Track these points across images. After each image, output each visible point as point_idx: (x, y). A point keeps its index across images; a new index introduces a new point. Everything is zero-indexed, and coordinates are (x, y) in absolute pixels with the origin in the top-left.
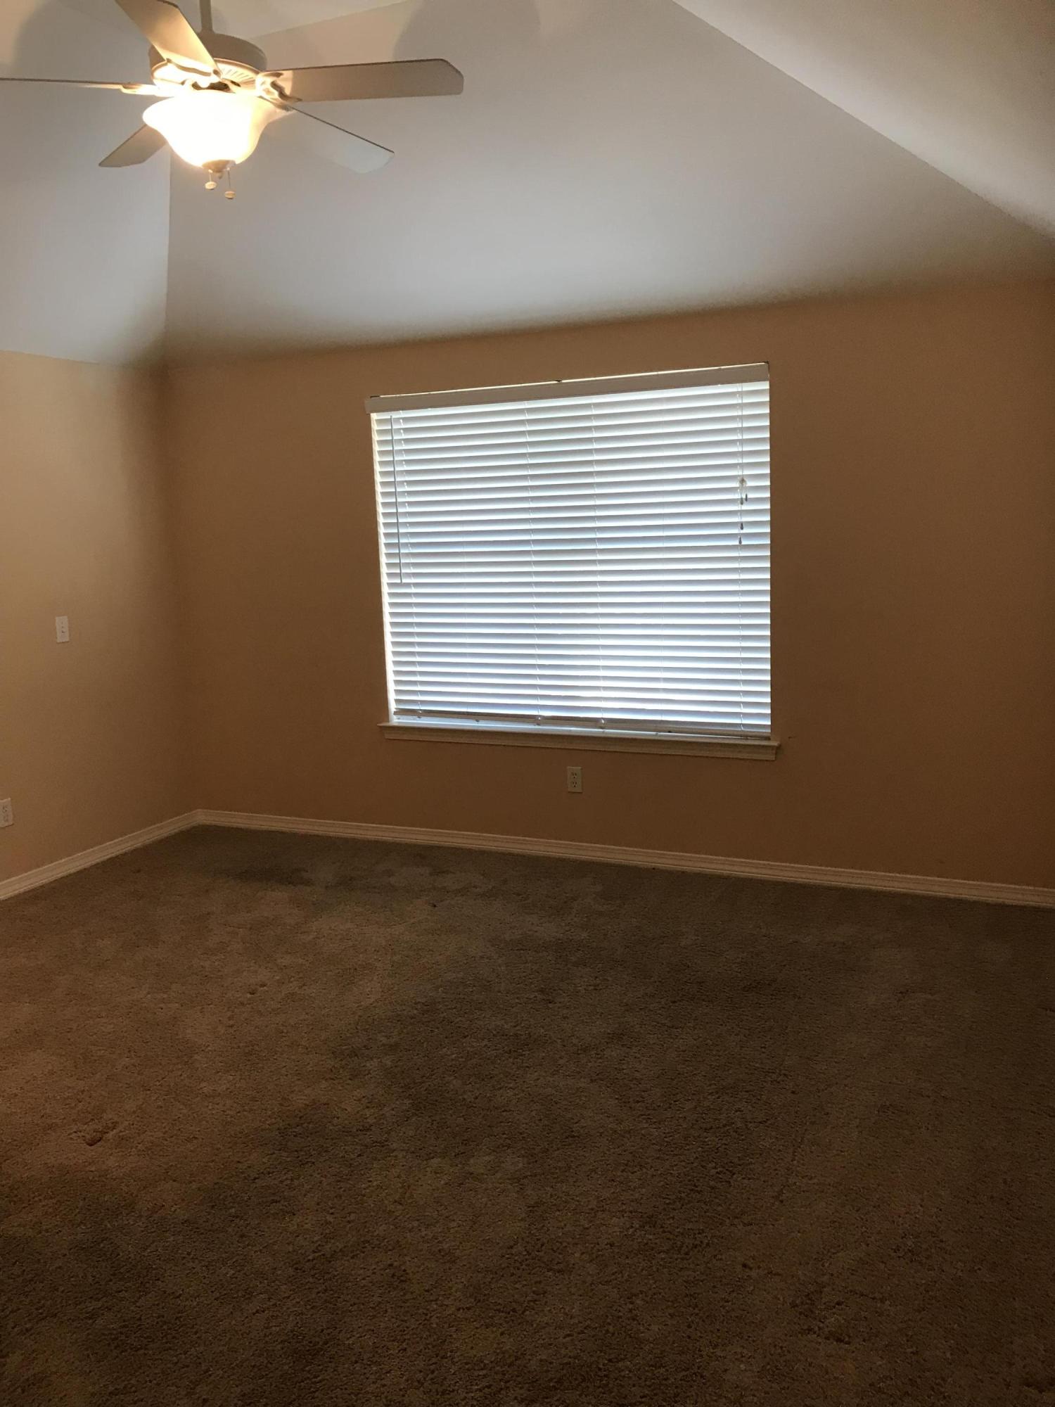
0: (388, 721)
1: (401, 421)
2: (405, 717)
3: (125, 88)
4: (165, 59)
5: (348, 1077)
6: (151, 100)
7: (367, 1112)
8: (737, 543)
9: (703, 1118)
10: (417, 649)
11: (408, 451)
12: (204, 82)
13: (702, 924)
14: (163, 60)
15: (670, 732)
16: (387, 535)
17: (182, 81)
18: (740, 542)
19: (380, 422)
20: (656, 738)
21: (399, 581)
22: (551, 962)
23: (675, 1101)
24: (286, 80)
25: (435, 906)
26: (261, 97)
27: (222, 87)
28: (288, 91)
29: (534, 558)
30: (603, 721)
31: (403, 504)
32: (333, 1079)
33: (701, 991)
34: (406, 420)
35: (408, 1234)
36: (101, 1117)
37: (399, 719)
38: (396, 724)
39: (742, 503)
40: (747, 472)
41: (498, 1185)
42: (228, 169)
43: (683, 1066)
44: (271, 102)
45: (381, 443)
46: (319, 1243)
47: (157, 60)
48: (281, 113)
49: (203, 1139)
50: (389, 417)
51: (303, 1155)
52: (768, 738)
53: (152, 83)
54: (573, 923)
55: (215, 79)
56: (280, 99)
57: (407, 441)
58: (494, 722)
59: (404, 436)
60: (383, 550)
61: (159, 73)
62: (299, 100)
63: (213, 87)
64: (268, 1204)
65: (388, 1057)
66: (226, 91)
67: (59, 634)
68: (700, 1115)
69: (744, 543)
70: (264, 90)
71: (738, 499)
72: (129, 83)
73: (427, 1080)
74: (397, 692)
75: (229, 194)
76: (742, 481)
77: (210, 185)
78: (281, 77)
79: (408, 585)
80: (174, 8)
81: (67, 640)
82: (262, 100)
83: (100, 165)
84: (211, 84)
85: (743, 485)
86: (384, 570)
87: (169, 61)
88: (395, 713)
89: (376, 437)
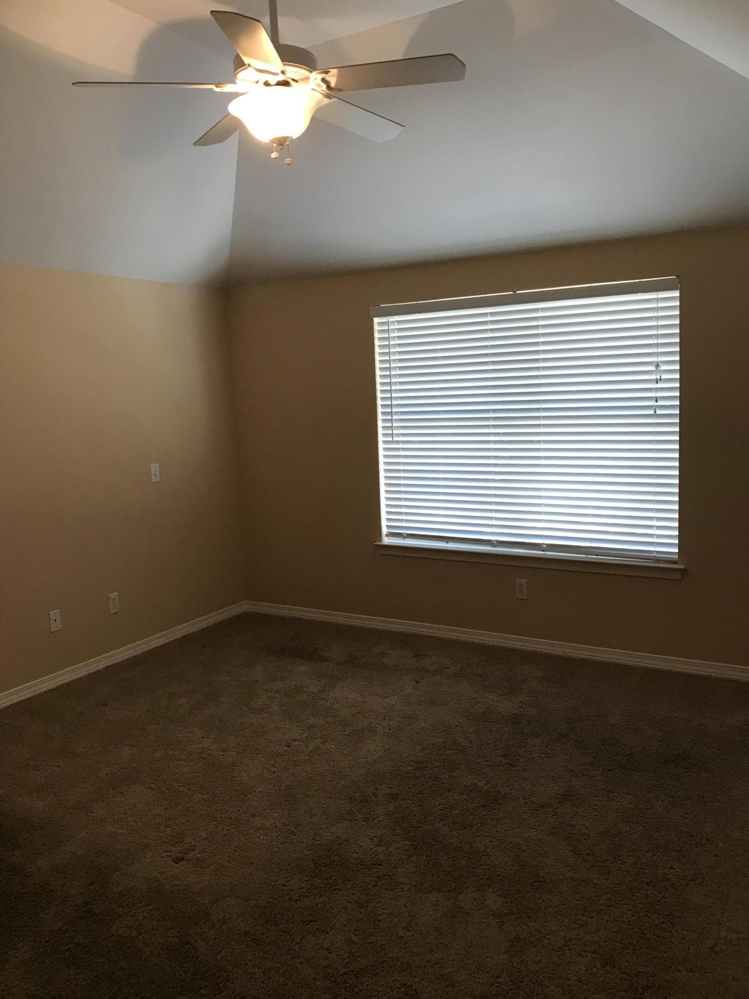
0: (381, 540)
1: (396, 323)
2: (393, 538)
3: (217, 87)
4: (246, 64)
5: (362, 819)
6: (234, 95)
7: (379, 849)
8: (652, 412)
9: (643, 873)
10: (403, 489)
11: (400, 345)
12: (273, 80)
13: (626, 706)
14: (245, 65)
15: (597, 555)
16: (383, 406)
17: (256, 81)
18: (655, 412)
19: (380, 324)
20: (587, 560)
21: (391, 439)
22: (510, 733)
23: (618, 856)
24: (332, 76)
25: (418, 683)
26: (313, 89)
27: (285, 83)
28: (333, 85)
29: (493, 423)
30: (544, 546)
31: (396, 383)
32: (351, 820)
33: (631, 762)
34: (399, 322)
35: (416, 958)
36: (183, 841)
37: (389, 539)
38: (387, 544)
39: (657, 383)
40: (661, 359)
41: (484, 920)
42: (288, 143)
43: (623, 826)
44: (320, 93)
45: (380, 339)
46: (348, 960)
47: (239, 64)
48: (326, 101)
49: (257, 864)
50: (387, 320)
51: (331, 883)
52: (676, 563)
53: (235, 83)
54: (524, 701)
55: (281, 78)
56: (327, 90)
57: (399, 337)
58: (458, 544)
59: (397, 334)
60: (380, 417)
61: (242, 75)
62: (341, 90)
63: (279, 84)
64: (308, 923)
65: (391, 804)
66: (288, 86)
67: (153, 477)
68: (640, 870)
69: (658, 412)
70: (316, 84)
71: (654, 379)
72: (220, 84)
73: (422, 825)
74: (388, 520)
75: (288, 161)
76: (657, 366)
77: (274, 155)
78: (329, 74)
79: (398, 442)
80: (258, 23)
81: (158, 481)
82: (313, 91)
83: (194, 144)
84: (278, 81)
85: (657, 368)
86: (380, 431)
87: (249, 65)
88: (386, 535)
89: (377, 335)
